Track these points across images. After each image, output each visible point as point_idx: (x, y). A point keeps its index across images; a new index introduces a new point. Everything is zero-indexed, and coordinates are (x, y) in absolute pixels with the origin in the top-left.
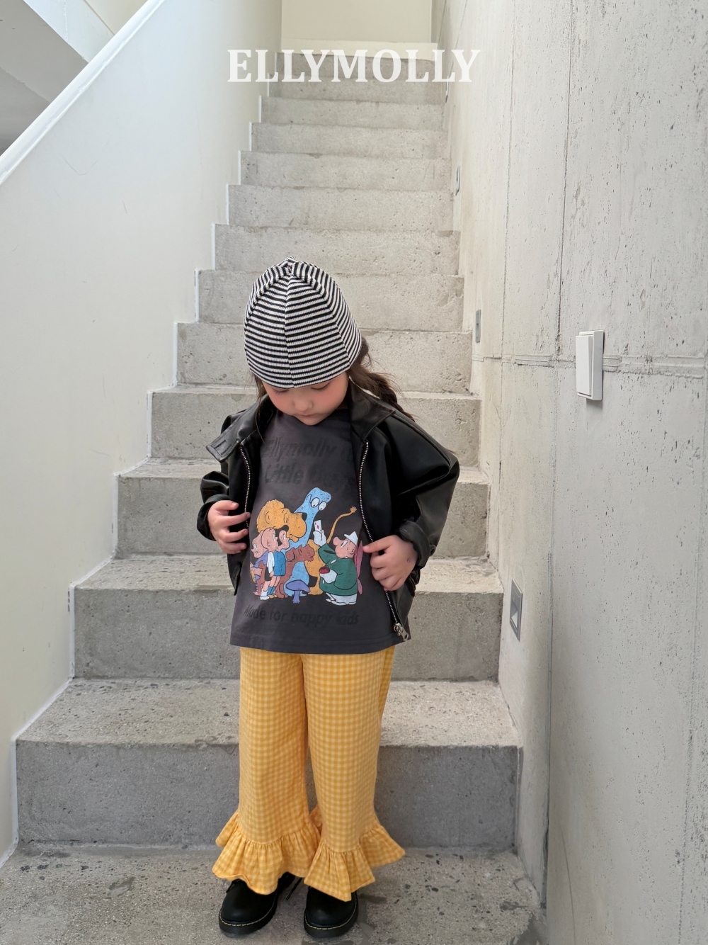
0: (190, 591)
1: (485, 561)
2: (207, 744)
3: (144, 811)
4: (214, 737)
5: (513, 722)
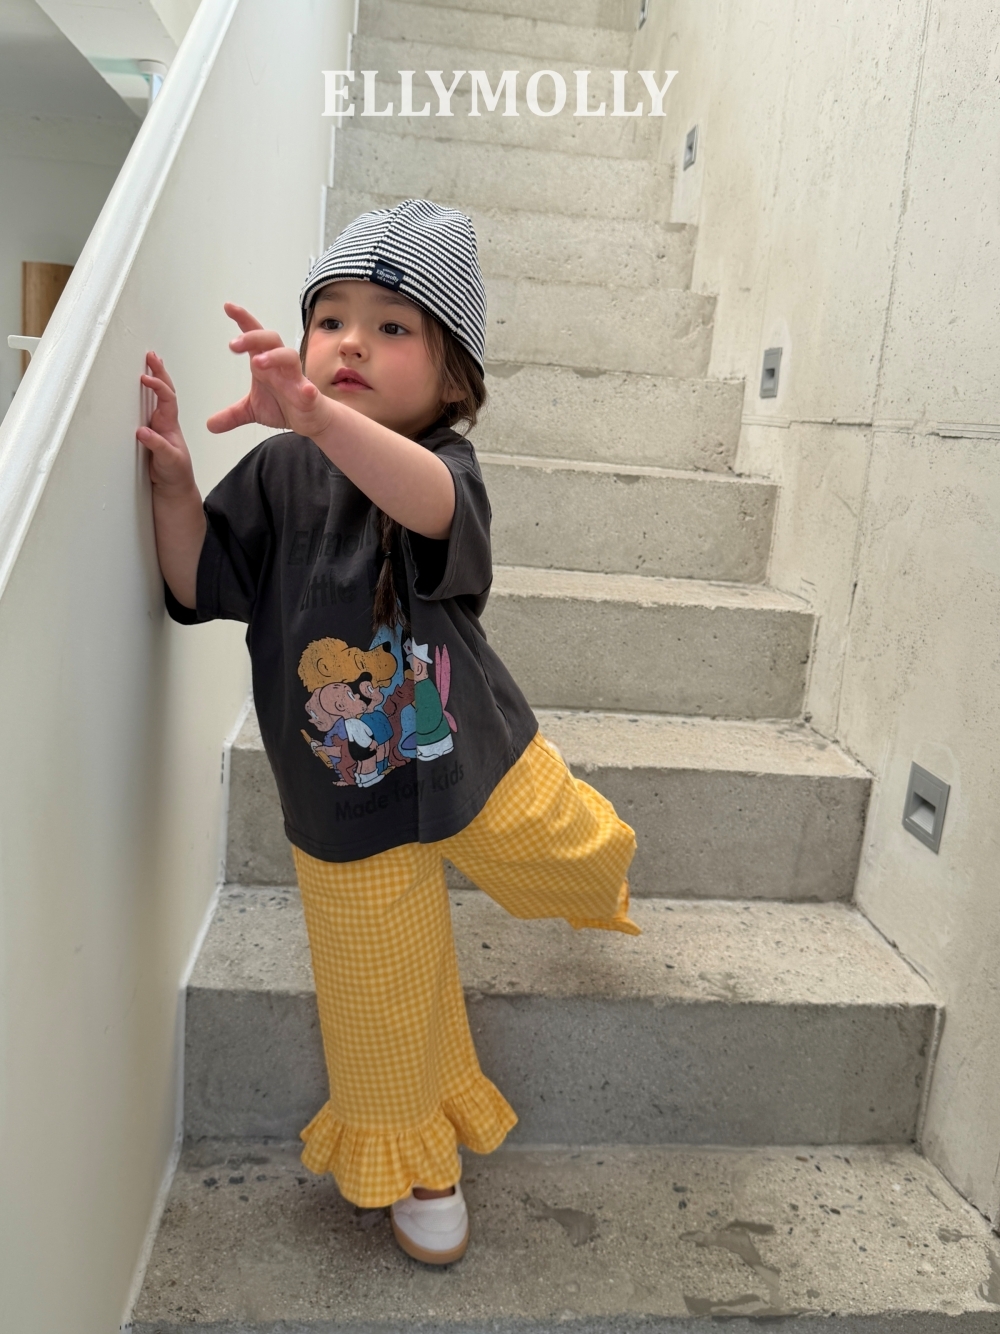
1: (801, 726)
2: (482, 993)
4: (488, 983)
5: (912, 967)
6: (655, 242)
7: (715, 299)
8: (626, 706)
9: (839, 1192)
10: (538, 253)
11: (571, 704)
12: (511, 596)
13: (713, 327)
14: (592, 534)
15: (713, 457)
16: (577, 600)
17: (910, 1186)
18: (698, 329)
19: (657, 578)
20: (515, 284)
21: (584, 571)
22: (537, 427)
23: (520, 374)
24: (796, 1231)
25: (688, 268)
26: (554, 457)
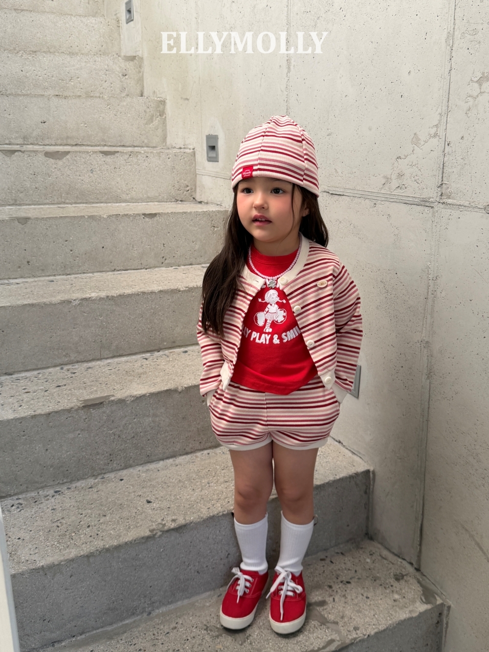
0: (79, 407)
2: (161, 531)
3: (114, 599)
4: (161, 524)
5: (352, 452)
6: (120, 67)
7: (165, 101)
8: (179, 345)
9: (346, 572)
10: (52, 77)
11: (149, 349)
12: (108, 297)
13: (165, 117)
14: (135, 249)
15: (184, 193)
16: (145, 293)
17: (374, 558)
18: (158, 119)
19: (174, 267)
20: (49, 100)
21: (134, 269)
22: (84, 186)
23: (68, 157)
24: (336, 599)
25: (140, 81)
26: (97, 203)
